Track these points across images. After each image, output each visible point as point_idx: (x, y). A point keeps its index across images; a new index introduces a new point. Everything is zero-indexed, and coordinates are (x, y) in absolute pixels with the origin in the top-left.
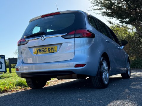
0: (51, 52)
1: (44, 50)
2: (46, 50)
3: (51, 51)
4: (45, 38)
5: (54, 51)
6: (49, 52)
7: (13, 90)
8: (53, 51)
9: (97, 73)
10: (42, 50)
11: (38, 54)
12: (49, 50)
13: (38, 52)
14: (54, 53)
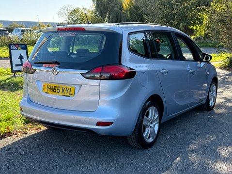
0: (65, 94)
1: (56, 88)
2: (59, 90)
3: (66, 92)
4: (58, 73)
5: (70, 94)
6: (63, 94)
7: (20, 132)
8: (68, 95)
9: (135, 130)
10: (54, 89)
11: (48, 93)
12: (63, 90)
13: (49, 90)
14: (69, 96)
